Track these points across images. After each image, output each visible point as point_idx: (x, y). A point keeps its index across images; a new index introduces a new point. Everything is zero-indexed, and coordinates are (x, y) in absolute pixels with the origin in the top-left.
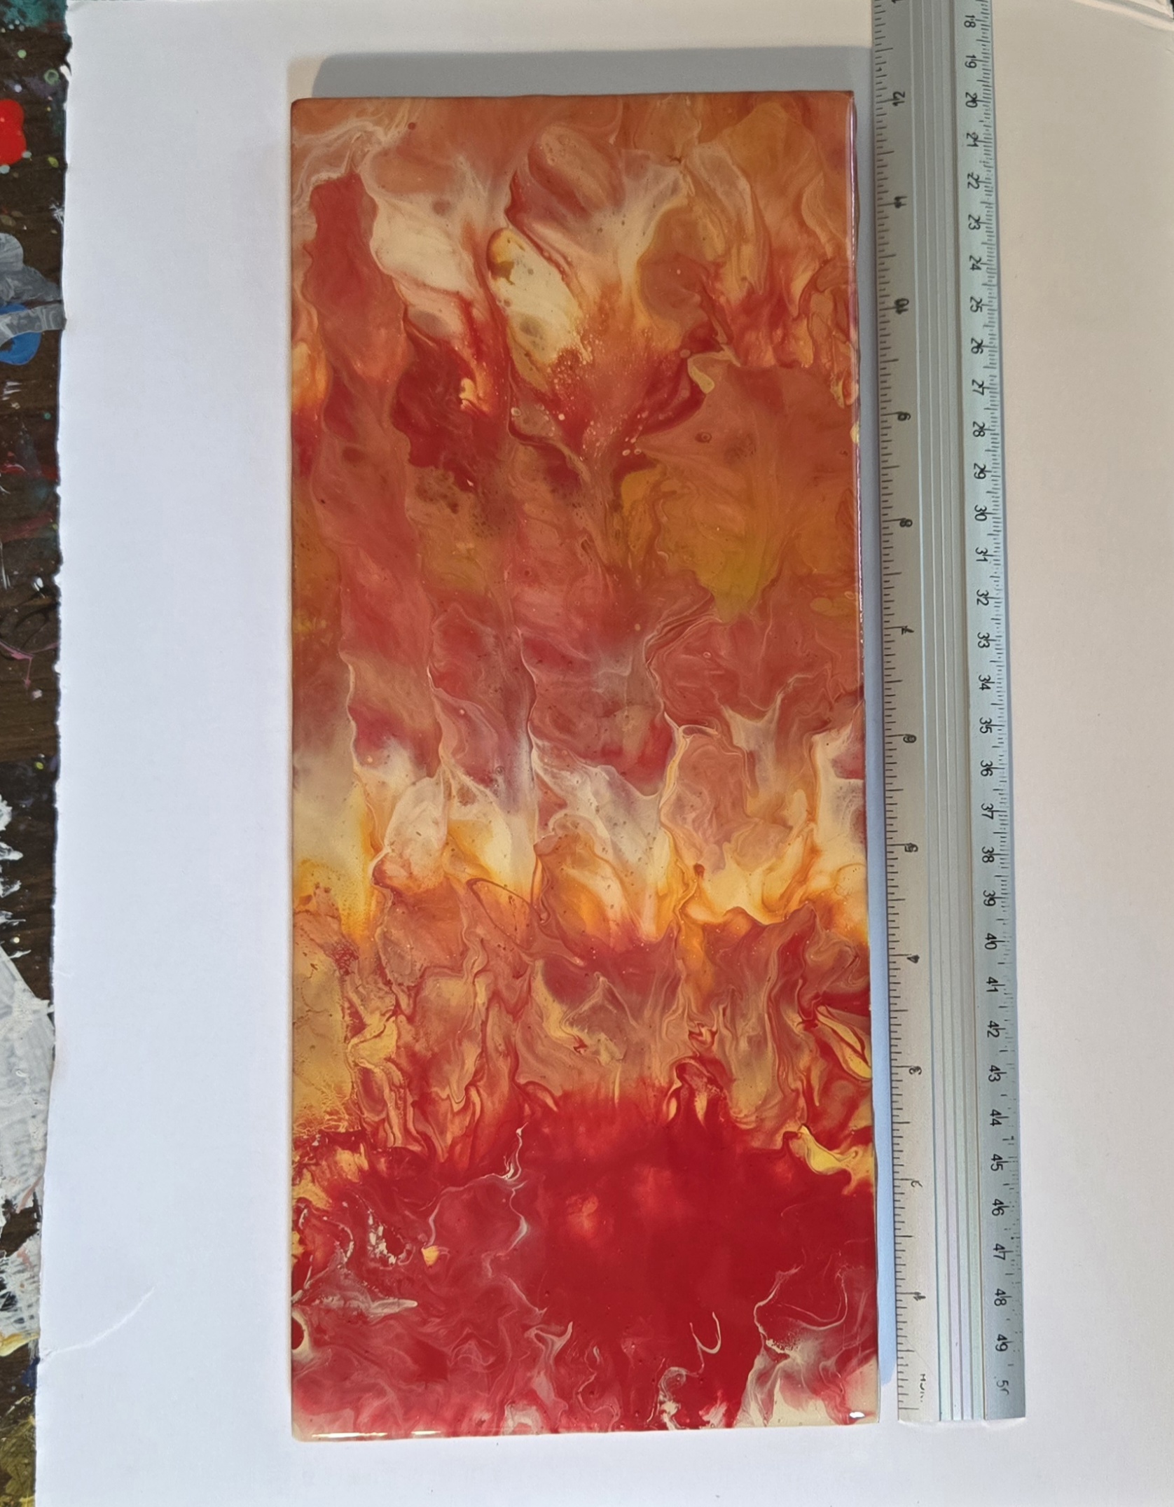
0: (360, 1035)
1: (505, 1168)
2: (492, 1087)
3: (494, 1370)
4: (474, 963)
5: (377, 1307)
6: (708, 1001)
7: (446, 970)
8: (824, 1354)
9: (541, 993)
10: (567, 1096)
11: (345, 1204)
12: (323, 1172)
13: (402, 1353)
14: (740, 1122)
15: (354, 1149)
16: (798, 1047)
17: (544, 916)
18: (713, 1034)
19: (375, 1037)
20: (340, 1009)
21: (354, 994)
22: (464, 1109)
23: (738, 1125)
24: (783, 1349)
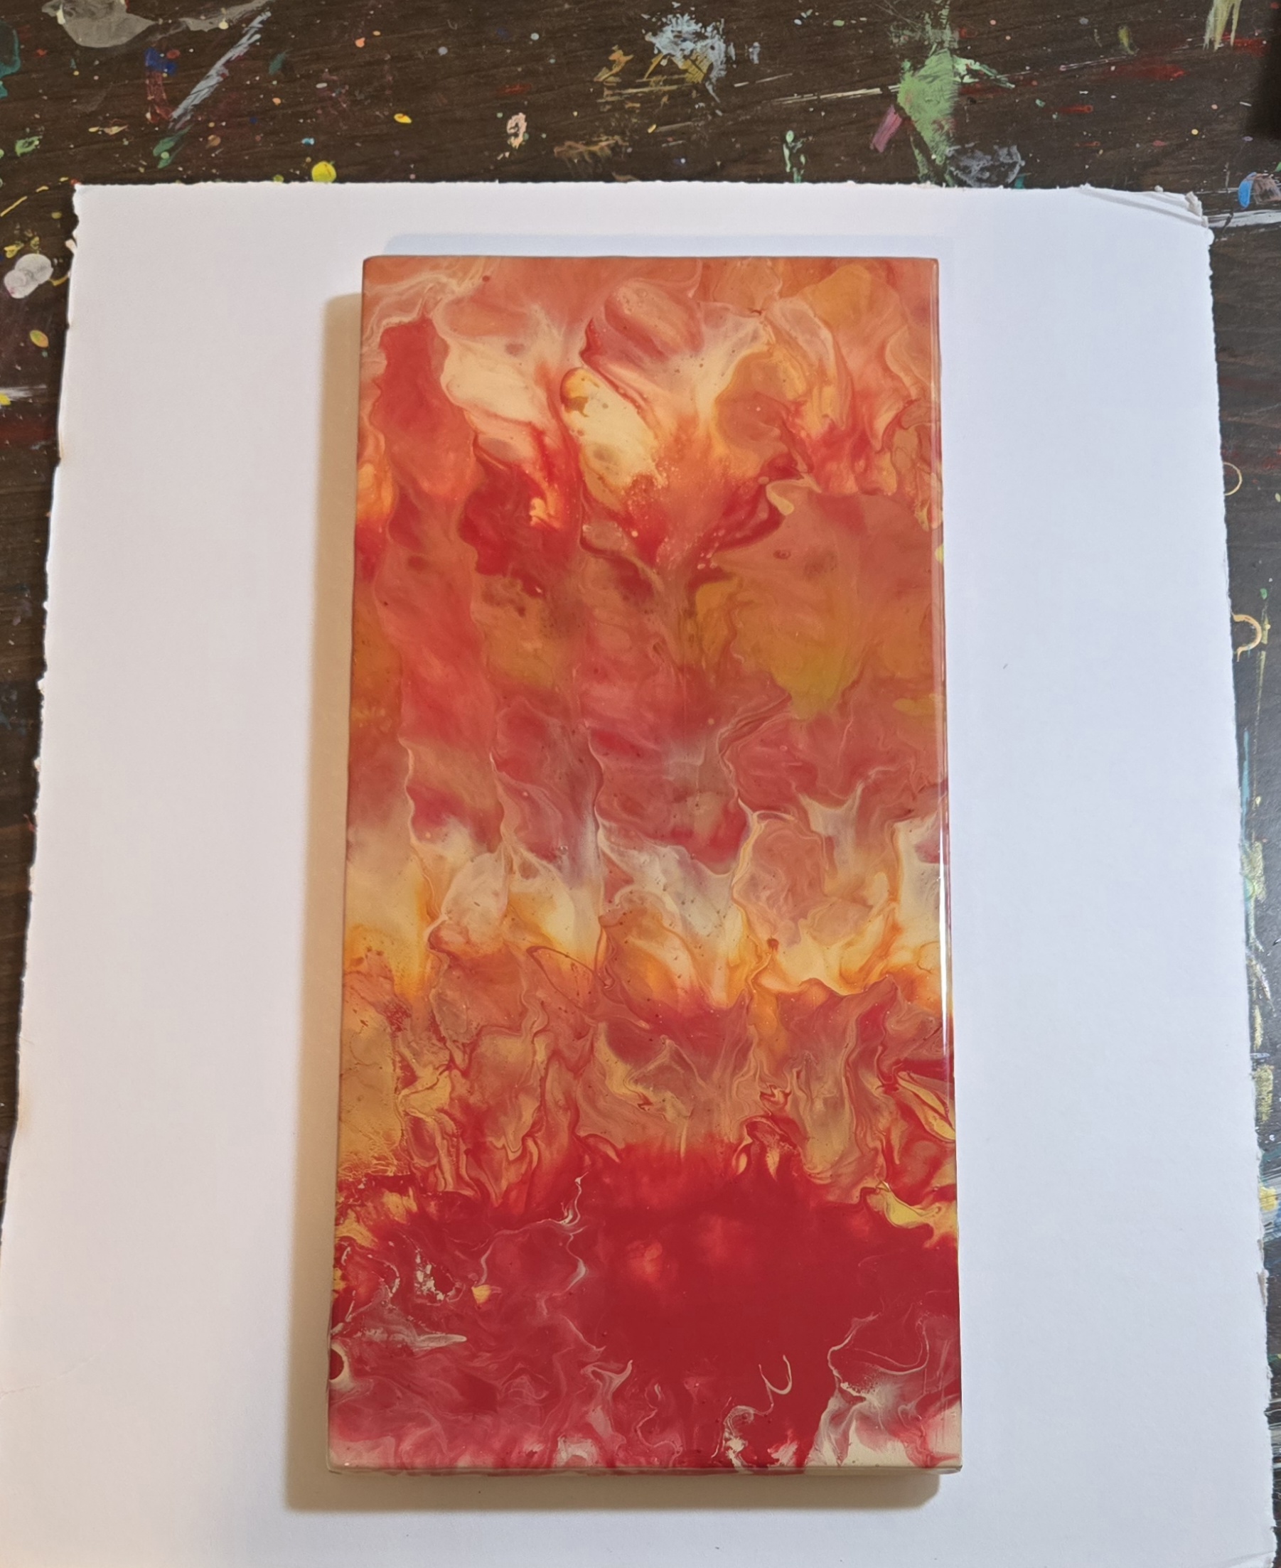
0: (411, 1087)
1: (563, 1214)
2: (551, 1137)
3: (546, 1405)
4: (533, 1024)
5: (424, 1341)
6: (781, 1064)
7: (503, 1029)
8: (903, 1398)
9: (604, 1052)
10: (630, 1149)
11: (391, 1244)
12: (369, 1213)
13: (449, 1386)
14: (815, 1178)
15: (402, 1192)
16: (876, 1110)
17: (608, 982)
18: (786, 1095)
19: (428, 1089)
20: (390, 1062)
21: (406, 1049)
22: (520, 1159)
23: (812, 1179)
24: (859, 1392)
